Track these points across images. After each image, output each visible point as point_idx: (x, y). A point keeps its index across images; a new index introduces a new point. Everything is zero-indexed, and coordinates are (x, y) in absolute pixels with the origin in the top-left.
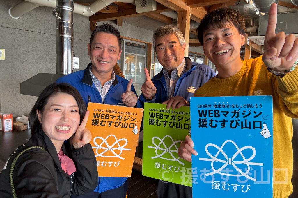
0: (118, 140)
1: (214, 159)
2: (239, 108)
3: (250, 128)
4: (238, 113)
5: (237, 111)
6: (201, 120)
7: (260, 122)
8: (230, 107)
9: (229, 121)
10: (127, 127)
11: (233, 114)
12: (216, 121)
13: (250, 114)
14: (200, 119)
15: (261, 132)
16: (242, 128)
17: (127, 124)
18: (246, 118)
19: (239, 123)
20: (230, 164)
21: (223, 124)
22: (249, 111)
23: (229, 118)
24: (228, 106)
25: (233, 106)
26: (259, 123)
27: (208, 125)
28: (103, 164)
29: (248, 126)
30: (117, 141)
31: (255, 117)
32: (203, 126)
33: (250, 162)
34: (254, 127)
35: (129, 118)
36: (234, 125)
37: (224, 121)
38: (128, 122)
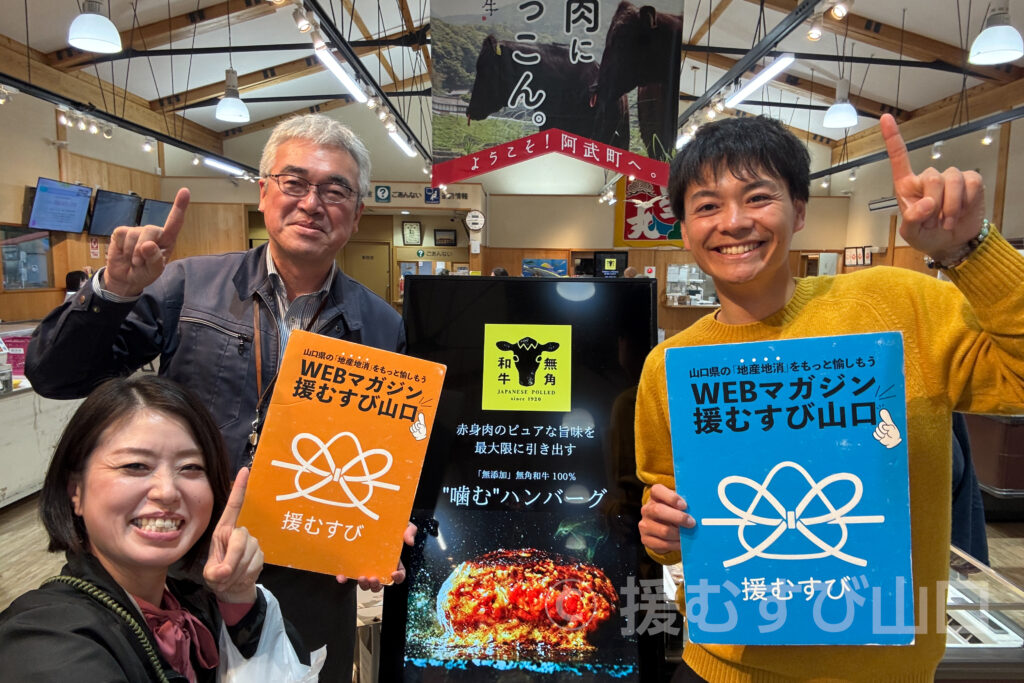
0: (364, 451)
1: (746, 518)
2: (813, 371)
3: (843, 424)
4: (809, 385)
5: (805, 380)
6: (701, 411)
7: (872, 405)
8: (785, 369)
9: (784, 410)
10: (393, 416)
11: (796, 387)
12: (747, 413)
13: (842, 385)
14: (698, 409)
15: (875, 434)
16: (822, 425)
17: (396, 406)
18: (830, 398)
19: (814, 412)
20: (792, 526)
21: (767, 420)
22: (839, 377)
23: (783, 400)
24: (780, 366)
25: (794, 367)
26: (869, 408)
27: (723, 426)
28: (310, 525)
29: (837, 419)
30: (362, 456)
31: (856, 393)
32: (708, 429)
33: (848, 514)
34: (856, 422)
35: (402, 389)
36: (798, 418)
37: (770, 410)
38: (399, 399)
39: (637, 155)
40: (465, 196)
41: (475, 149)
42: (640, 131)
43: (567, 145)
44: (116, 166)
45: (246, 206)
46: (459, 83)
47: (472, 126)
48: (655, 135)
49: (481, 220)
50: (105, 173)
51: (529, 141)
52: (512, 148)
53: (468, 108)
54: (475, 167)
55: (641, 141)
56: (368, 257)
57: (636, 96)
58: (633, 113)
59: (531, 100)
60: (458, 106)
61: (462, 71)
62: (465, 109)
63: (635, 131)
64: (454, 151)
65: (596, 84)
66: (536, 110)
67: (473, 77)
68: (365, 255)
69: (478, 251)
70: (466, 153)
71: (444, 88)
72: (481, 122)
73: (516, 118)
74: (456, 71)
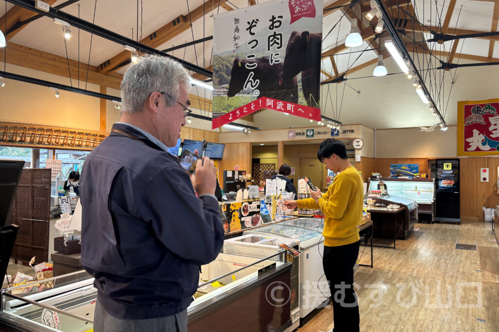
39: (302, 105)
40: (352, 131)
41: (231, 110)
42: (303, 93)
43: (269, 104)
44: (197, 129)
45: (251, 143)
46: (224, 82)
47: (230, 100)
48: (311, 94)
49: (361, 144)
50: (192, 132)
51: (253, 104)
52: (245, 108)
53: (228, 92)
54: (230, 118)
55: (304, 98)
56: (311, 165)
57: (301, 76)
58: (300, 85)
59: (253, 85)
60: (224, 92)
61: (226, 76)
62: (226, 93)
63: (301, 94)
64: (222, 112)
65: (282, 73)
66: (255, 89)
67: (230, 78)
68: (311, 164)
69: (360, 160)
70: (227, 112)
71: (218, 84)
72: (233, 97)
73: (247, 94)
74: (223, 77)
